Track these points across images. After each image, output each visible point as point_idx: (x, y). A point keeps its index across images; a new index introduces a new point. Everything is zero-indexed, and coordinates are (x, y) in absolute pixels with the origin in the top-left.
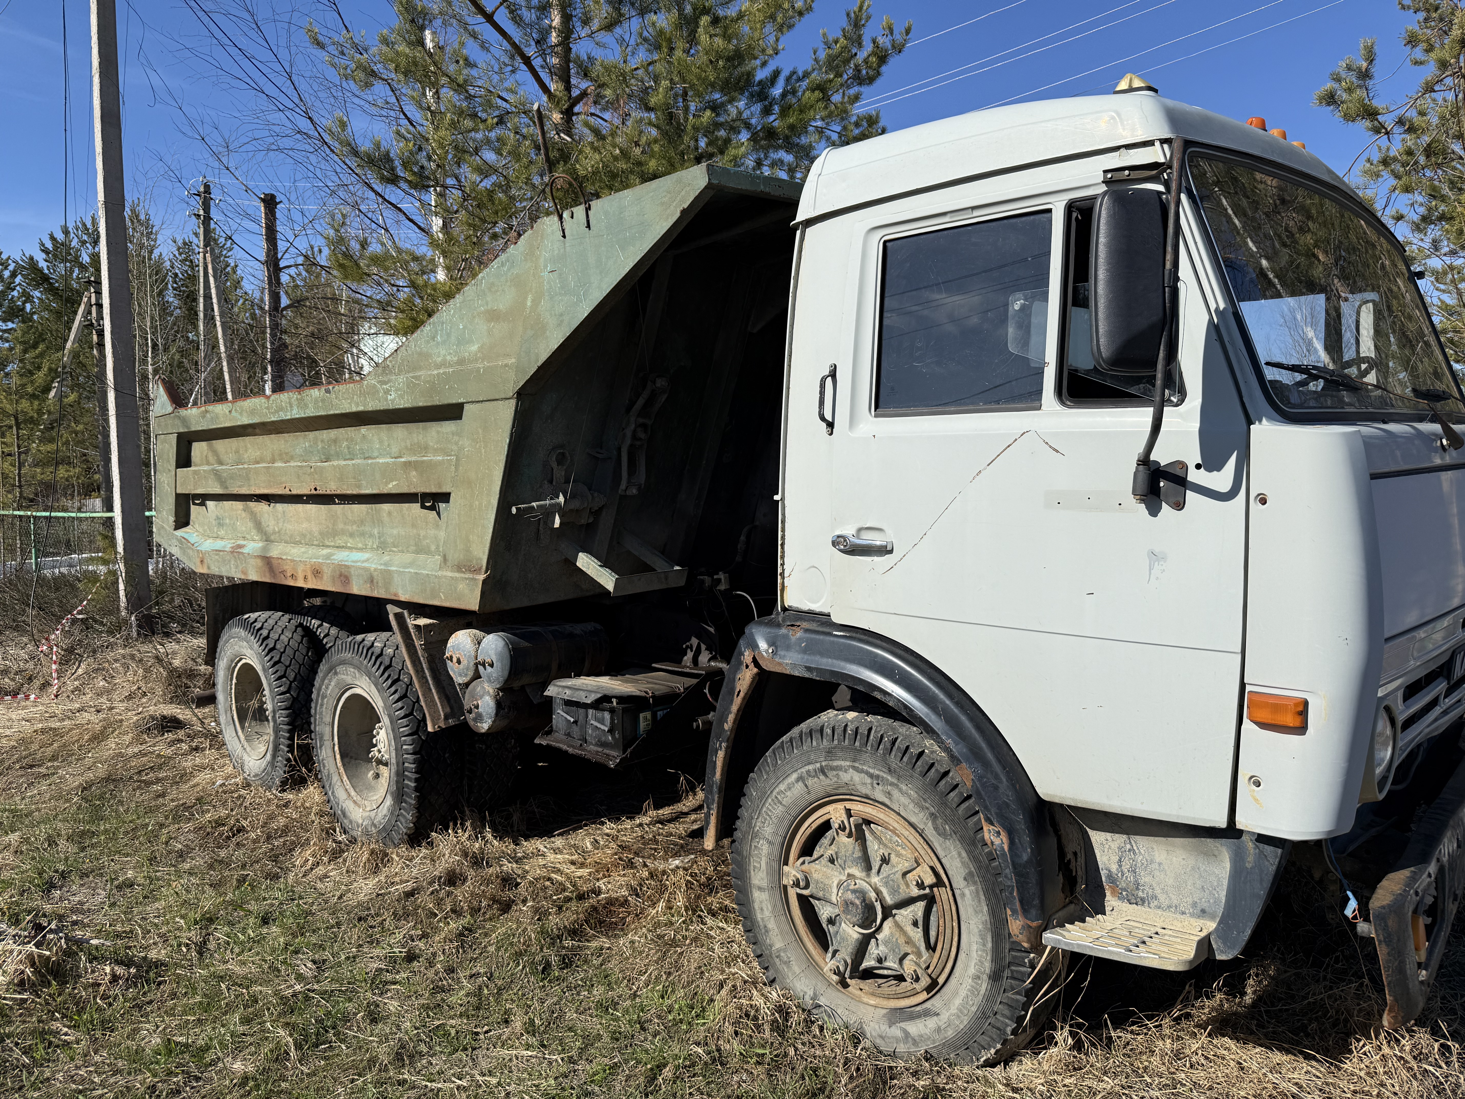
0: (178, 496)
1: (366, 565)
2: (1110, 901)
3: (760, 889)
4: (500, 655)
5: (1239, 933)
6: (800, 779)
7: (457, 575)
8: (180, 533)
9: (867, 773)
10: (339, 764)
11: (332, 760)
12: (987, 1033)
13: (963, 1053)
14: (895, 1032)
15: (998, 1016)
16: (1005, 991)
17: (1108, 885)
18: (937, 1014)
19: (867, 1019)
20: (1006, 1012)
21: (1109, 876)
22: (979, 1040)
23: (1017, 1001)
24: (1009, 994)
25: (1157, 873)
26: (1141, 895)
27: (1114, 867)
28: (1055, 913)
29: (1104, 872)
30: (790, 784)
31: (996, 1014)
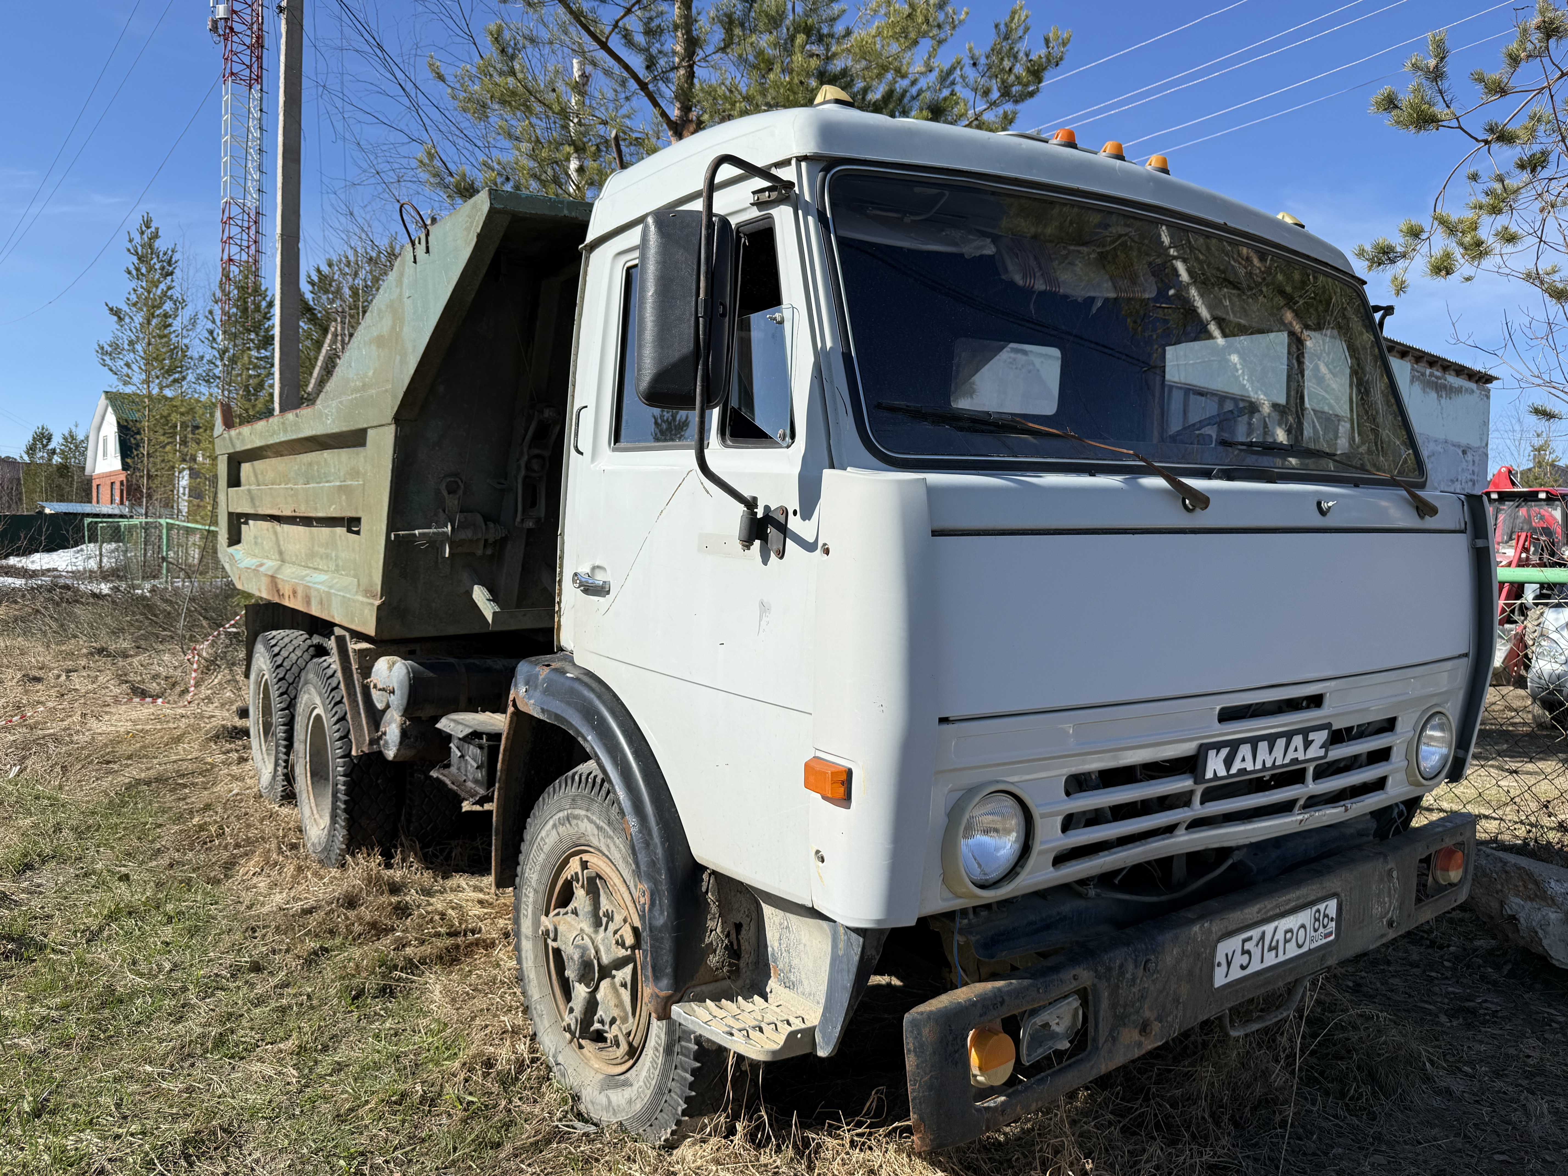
0: (230, 515)
1: (319, 587)
2: (772, 984)
3: (527, 937)
4: (400, 683)
5: (832, 1029)
6: (554, 826)
7: (365, 600)
8: (231, 550)
9: (595, 824)
10: (309, 782)
11: (303, 776)
12: (665, 1110)
13: (648, 1130)
14: (602, 1099)
15: (672, 1094)
16: (676, 1067)
17: (772, 965)
18: (631, 1085)
19: (586, 1083)
20: (678, 1090)
21: (773, 954)
22: (659, 1117)
23: (685, 1079)
24: (679, 1071)
25: (803, 955)
26: (793, 978)
27: (776, 945)
28: (694, 986)
29: (770, 949)
30: (549, 831)
31: (670, 1091)
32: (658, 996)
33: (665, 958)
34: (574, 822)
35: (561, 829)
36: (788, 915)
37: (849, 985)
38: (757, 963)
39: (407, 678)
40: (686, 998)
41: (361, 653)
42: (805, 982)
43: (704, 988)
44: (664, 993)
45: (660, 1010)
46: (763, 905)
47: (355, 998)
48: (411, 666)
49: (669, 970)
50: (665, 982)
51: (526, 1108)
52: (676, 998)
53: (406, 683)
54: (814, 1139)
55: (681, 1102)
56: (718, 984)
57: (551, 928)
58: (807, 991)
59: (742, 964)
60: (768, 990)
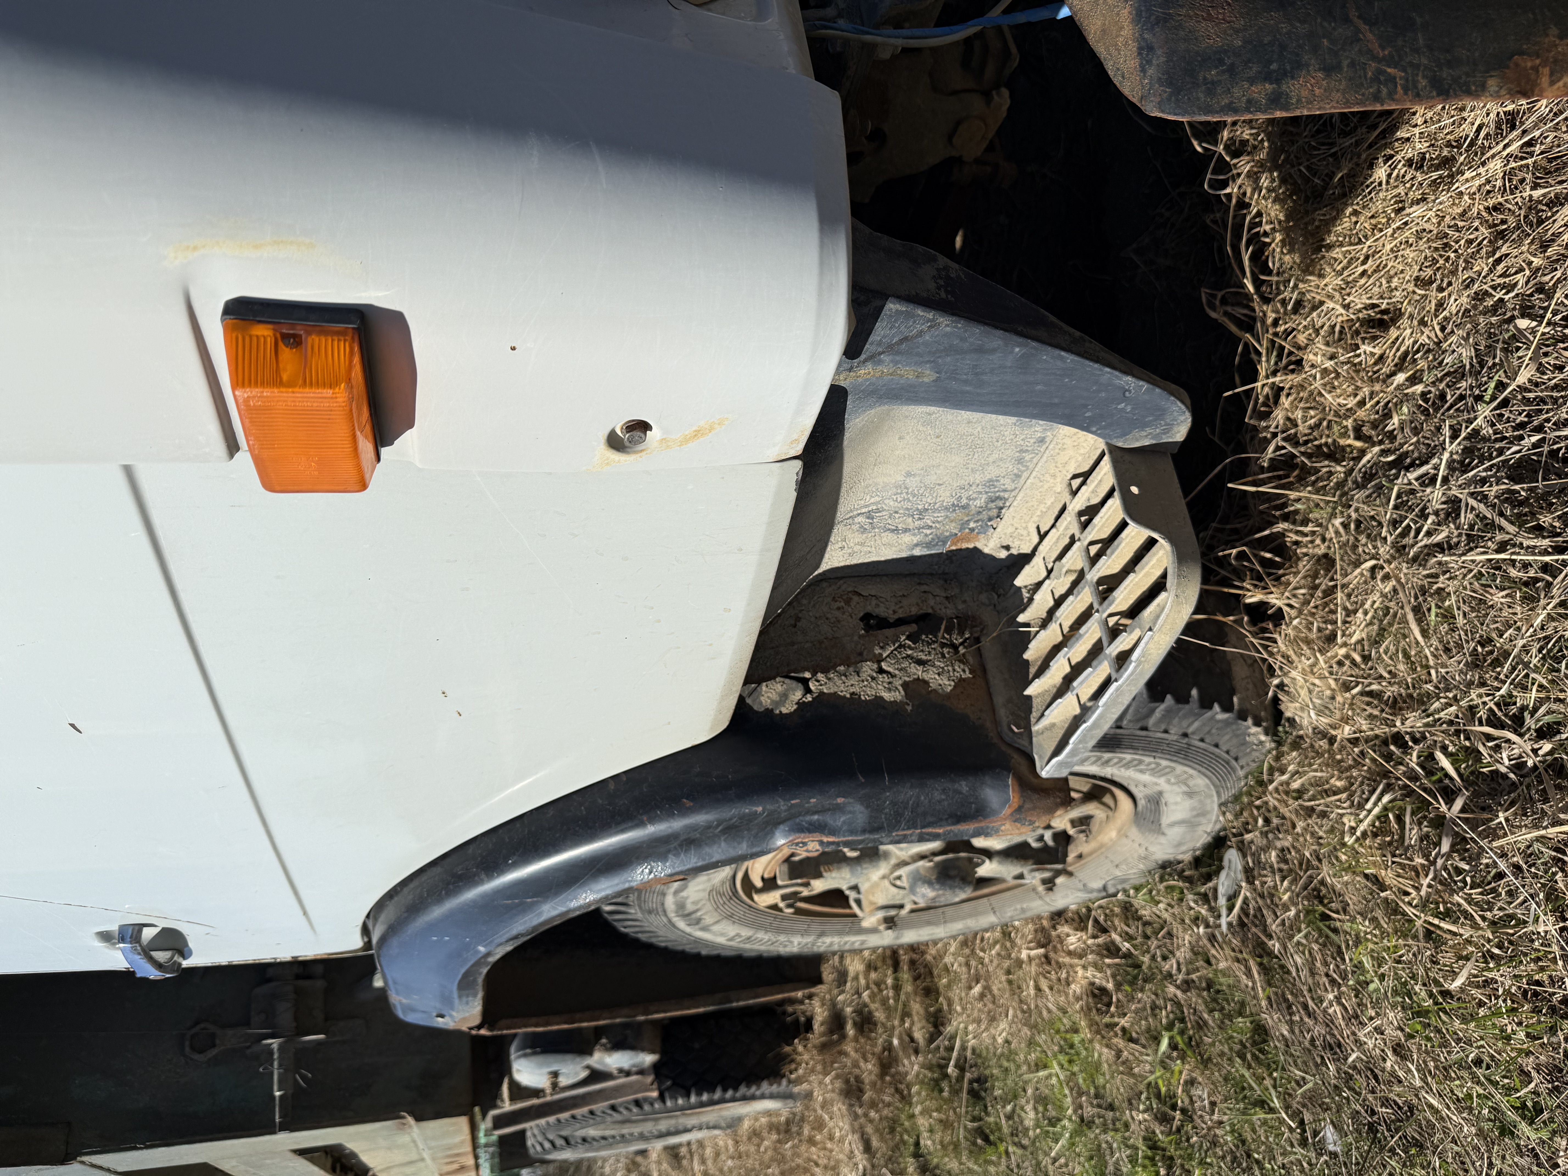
2: (994, 545)
3: (897, 938)
4: (541, 1065)
5: (1124, 399)
6: (705, 929)
12: (1216, 739)
13: (1242, 762)
14: (1175, 833)
15: (1190, 730)
16: (1144, 729)
17: (950, 546)
18: (1160, 793)
19: (1142, 852)
20: (1185, 723)
21: (928, 545)
22: (1225, 748)
23: (1168, 712)
24: (1151, 721)
25: (932, 479)
26: (980, 502)
27: (908, 539)
28: (996, 722)
29: (917, 552)
30: (715, 934)
31: (1185, 735)
32: (1019, 809)
33: (937, 795)
34: (690, 907)
35: (708, 920)
36: (839, 516)
37: (1018, 348)
38: (946, 578)
39: (533, 1058)
40: (1024, 742)
41: (513, 1098)
42: (992, 472)
43: (999, 700)
44: (1013, 795)
45: (1050, 801)
46: (825, 566)
47: (986, 1139)
48: (518, 1050)
49: (964, 786)
50: (991, 795)
51: (1183, 954)
52: (1024, 768)
53: (541, 1058)
54: (1278, 448)
55: (1209, 714)
56: (991, 665)
57: (880, 915)
58: (1011, 467)
59: (948, 611)
60: (1003, 554)
